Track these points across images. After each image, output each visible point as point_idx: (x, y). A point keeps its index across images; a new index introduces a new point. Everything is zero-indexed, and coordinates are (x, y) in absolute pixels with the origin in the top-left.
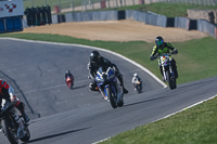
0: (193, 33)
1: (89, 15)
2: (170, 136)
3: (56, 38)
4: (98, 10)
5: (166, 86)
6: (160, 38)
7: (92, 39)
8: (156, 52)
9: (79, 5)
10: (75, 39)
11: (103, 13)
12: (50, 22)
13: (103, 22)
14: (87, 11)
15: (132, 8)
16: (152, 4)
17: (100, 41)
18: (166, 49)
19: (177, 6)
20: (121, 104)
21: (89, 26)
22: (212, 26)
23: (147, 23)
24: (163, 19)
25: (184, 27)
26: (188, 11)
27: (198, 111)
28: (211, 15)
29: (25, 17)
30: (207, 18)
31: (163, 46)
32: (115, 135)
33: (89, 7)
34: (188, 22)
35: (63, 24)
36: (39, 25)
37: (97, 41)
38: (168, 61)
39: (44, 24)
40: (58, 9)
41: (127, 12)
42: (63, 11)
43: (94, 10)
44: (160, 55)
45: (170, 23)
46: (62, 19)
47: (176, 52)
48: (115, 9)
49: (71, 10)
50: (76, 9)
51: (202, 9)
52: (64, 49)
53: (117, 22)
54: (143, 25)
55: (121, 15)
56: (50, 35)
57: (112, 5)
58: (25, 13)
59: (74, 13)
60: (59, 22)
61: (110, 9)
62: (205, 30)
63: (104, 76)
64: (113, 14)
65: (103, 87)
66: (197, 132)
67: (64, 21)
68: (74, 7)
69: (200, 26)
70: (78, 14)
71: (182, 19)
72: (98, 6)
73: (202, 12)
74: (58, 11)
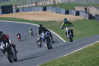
0: (78, 17)
1: (30, 9)
2: (67, 65)
3: (15, 19)
4: (34, 7)
5: (65, 41)
7: (31, 20)
8: (64, 25)
9: (26, 4)
10: (24, 20)
11: (36, 8)
12: (12, 12)
13: (36, 12)
14: (29, 7)
15: (50, 5)
16: (59, 4)
17: (35, 21)
18: (68, 24)
19: (70, 5)
21: (30, 14)
22: (86, 14)
23: (57, 13)
24: (64, 11)
25: (74, 14)
26: (75, 7)
27: (80, 53)
28: (86, 9)
30: (84, 10)
32: (41, 64)
33: (30, 5)
36: (7, 13)
37: (33, 21)
38: (69, 30)
39: (9, 13)
40: (16, 6)
41: (47, 7)
42: (18, 7)
43: (32, 7)
44: (66, 27)
45: (67, 12)
46: (18, 11)
47: (73, 26)
48: (42, 6)
49: (22, 6)
50: (24, 6)
51: (82, 6)
52: (19, 25)
53: (43, 12)
54: (55, 13)
55: (45, 9)
56: (12, 18)
57: (40, 5)
58: (1, 8)
59: (23, 8)
60: (16, 12)
61: (40, 6)
62: (83, 16)
63: (45, 35)
64: (41, 8)
65: (44, 40)
66: (79, 63)
67: (19, 12)
68: (23, 5)
69: (80, 14)
70: (25, 9)
71: (72, 11)
72: (34, 5)
73: (81, 7)
74: (16, 7)
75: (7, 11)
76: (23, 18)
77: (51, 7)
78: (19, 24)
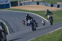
4: (31, 2)
6: (48, 10)
7: (30, 10)
11: (33, 3)
12: (18, 5)
14: (28, 2)
17: (32, 11)
18: (49, 13)
19: (54, 1)
20: (35, 30)
21: (29, 7)
23: (45, 6)
24: (50, 5)
25: (56, 7)
26: (57, 2)
29: (10, 4)
31: (49, 12)
34: (57, 5)
35: (21, 6)
36: (15, 6)
38: (50, 17)
39: (16, 6)
41: (40, 2)
42: (21, 2)
43: (30, 2)
45: (52, 6)
48: (36, 2)
49: (23, 2)
50: (25, 2)
53: (37, 5)
55: (38, 3)
56: (18, 9)
58: (11, 3)
59: (24, 3)
60: (20, 5)
61: (35, 2)
64: (36, 3)
66: (59, 37)
68: (24, 1)
69: (60, 7)
70: (26, 3)
71: (55, 5)
72: (31, 1)
73: (61, 3)
74: (20, 2)
75: (14, 5)
76: (25, 9)
77: (42, 3)
78: (22, 13)
